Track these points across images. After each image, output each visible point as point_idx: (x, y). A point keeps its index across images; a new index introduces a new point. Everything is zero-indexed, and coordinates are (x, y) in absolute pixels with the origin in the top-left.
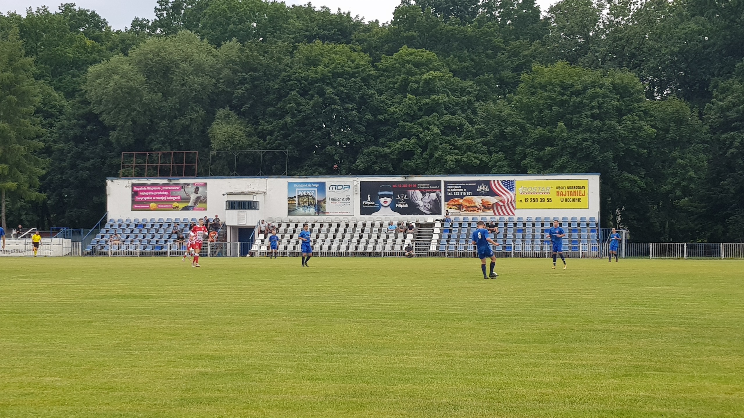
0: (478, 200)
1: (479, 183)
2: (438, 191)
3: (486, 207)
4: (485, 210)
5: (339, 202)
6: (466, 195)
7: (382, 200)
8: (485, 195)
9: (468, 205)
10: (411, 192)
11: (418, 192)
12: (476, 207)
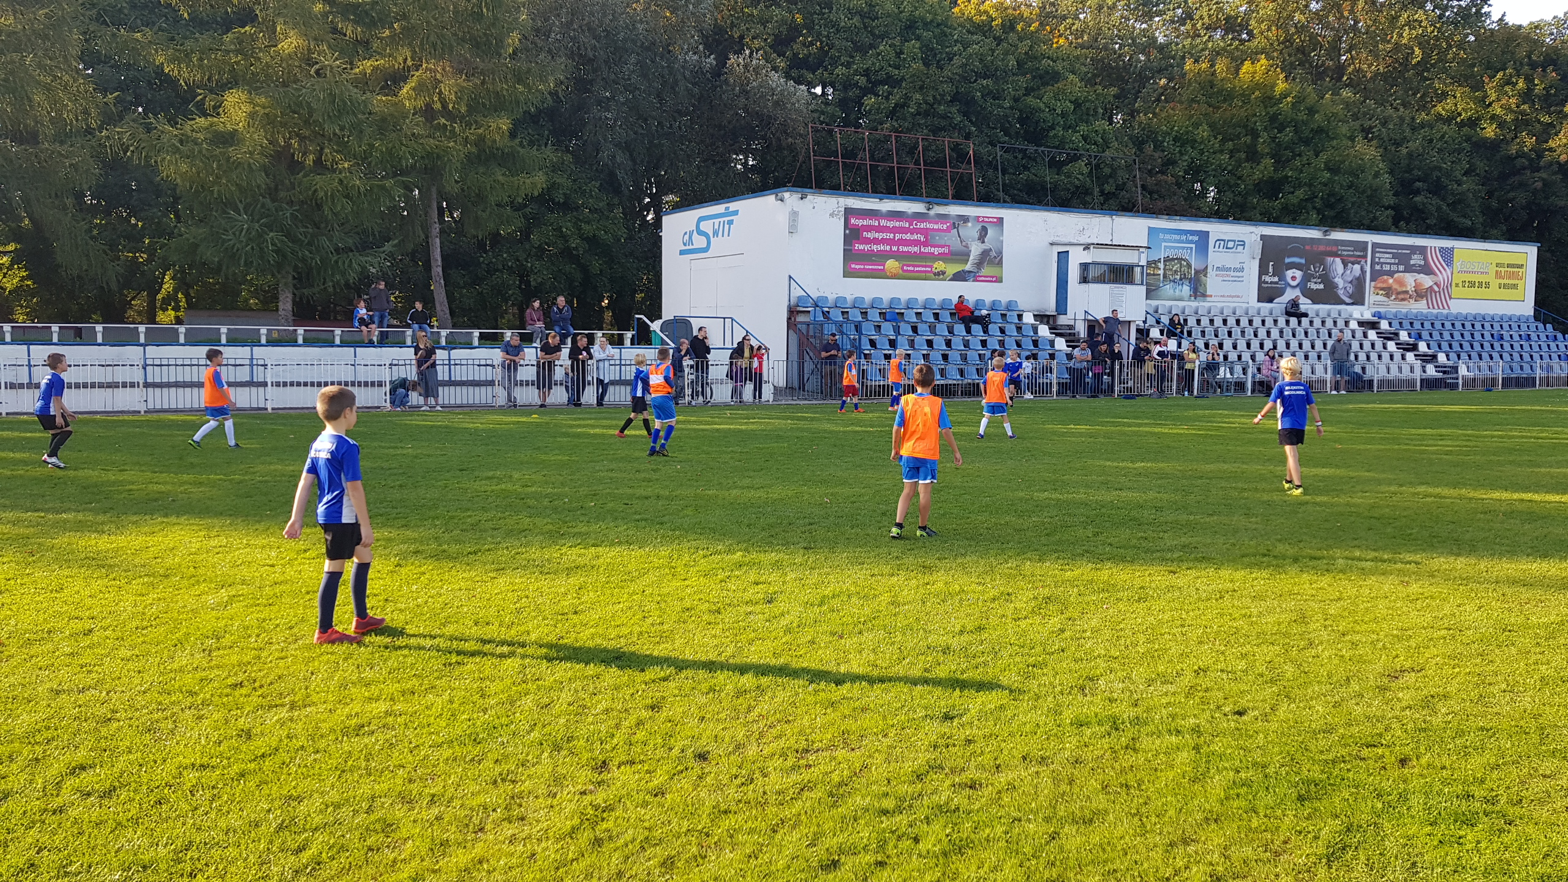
0: (1410, 280)
1: (1414, 249)
2: (1363, 260)
3: (1420, 294)
4: (1418, 298)
5: (1228, 276)
6: (1398, 272)
7: (1290, 273)
8: (1419, 272)
9: (1400, 289)
10: (1330, 259)
11: (1338, 260)
12: (1407, 292)
